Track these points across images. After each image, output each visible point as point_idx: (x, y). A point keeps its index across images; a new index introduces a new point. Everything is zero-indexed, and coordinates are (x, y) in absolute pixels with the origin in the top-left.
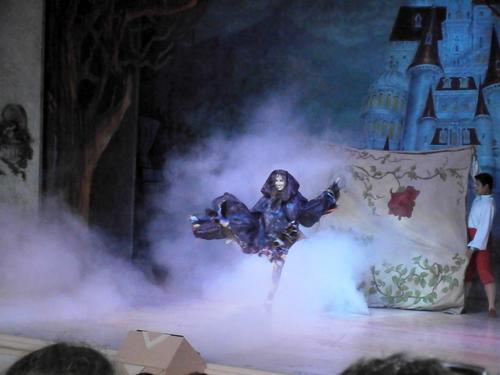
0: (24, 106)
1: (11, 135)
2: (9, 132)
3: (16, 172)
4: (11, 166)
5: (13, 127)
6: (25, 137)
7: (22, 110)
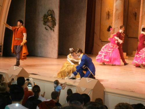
0: (54, 10)
1: (50, 19)
2: (49, 18)
3: (51, 29)
4: (50, 28)
5: (51, 16)
6: (54, 19)
7: (53, 11)
